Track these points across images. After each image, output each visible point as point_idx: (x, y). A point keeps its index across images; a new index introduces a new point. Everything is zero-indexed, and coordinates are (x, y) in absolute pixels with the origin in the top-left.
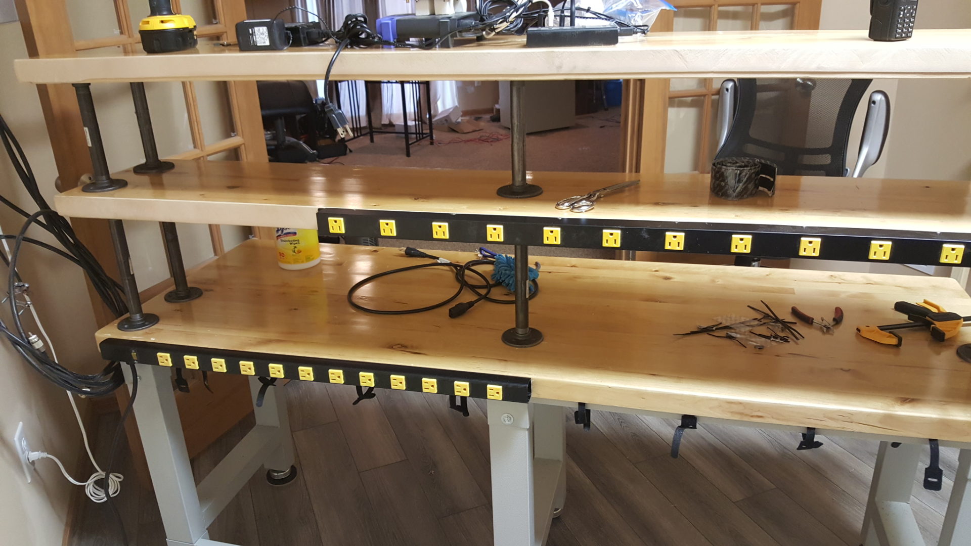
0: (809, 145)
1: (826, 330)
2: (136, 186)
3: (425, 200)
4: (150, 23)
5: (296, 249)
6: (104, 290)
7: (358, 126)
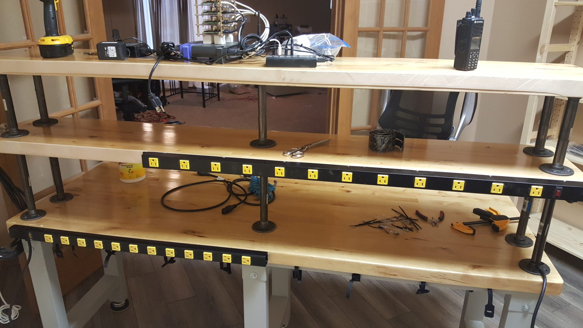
0: (434, 112)
1: (435, 224)
2: (34, 135)
3: (208, 148)
4: (45, 40)
5: (130, 171)
6: (13, 195)
7: (174, 88)
